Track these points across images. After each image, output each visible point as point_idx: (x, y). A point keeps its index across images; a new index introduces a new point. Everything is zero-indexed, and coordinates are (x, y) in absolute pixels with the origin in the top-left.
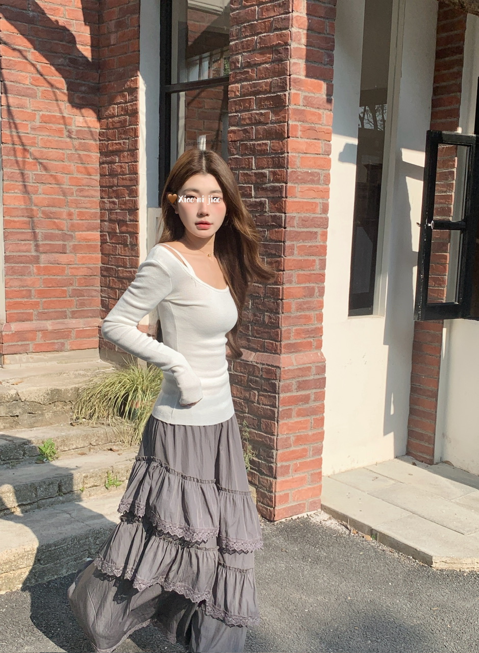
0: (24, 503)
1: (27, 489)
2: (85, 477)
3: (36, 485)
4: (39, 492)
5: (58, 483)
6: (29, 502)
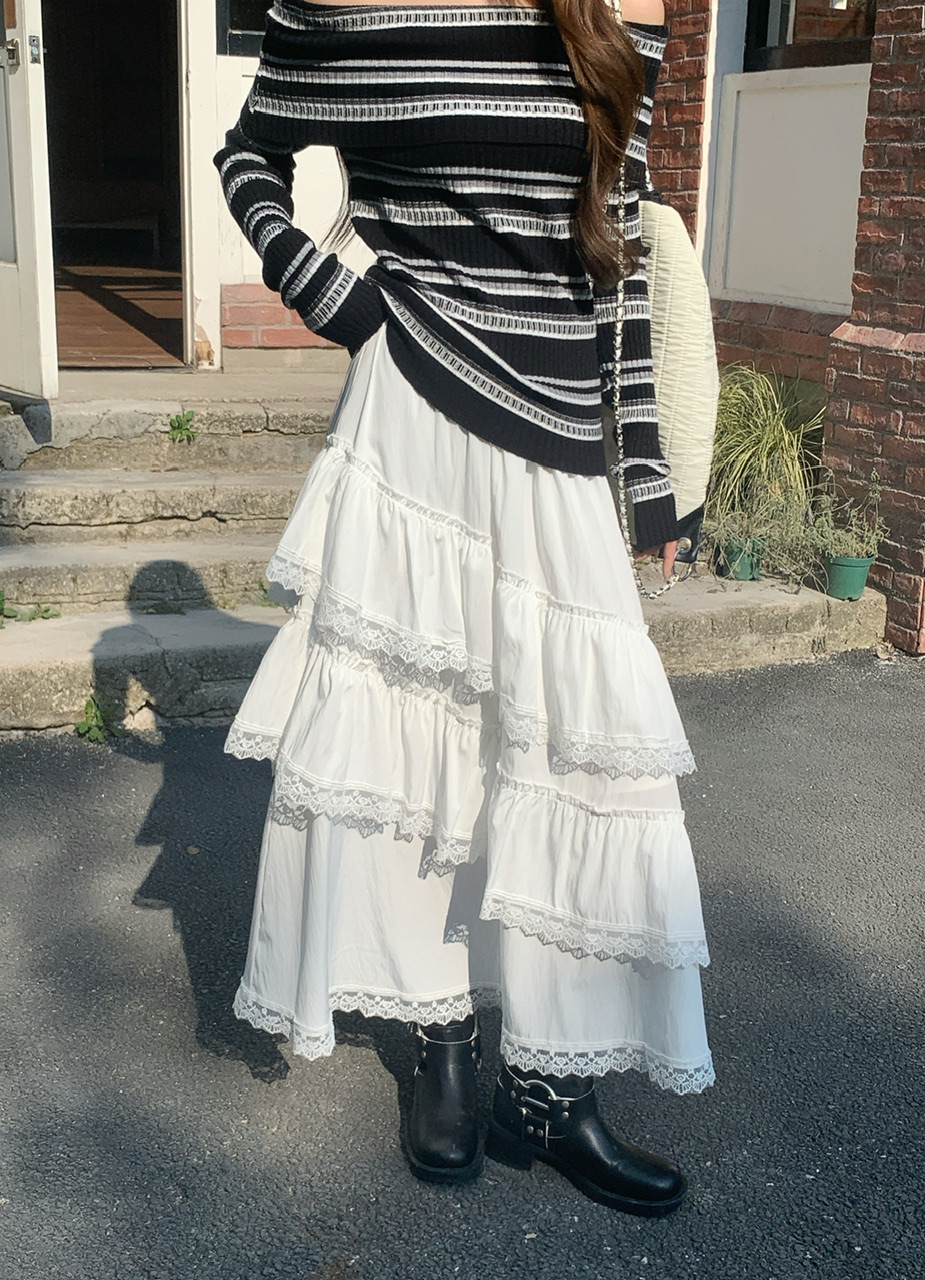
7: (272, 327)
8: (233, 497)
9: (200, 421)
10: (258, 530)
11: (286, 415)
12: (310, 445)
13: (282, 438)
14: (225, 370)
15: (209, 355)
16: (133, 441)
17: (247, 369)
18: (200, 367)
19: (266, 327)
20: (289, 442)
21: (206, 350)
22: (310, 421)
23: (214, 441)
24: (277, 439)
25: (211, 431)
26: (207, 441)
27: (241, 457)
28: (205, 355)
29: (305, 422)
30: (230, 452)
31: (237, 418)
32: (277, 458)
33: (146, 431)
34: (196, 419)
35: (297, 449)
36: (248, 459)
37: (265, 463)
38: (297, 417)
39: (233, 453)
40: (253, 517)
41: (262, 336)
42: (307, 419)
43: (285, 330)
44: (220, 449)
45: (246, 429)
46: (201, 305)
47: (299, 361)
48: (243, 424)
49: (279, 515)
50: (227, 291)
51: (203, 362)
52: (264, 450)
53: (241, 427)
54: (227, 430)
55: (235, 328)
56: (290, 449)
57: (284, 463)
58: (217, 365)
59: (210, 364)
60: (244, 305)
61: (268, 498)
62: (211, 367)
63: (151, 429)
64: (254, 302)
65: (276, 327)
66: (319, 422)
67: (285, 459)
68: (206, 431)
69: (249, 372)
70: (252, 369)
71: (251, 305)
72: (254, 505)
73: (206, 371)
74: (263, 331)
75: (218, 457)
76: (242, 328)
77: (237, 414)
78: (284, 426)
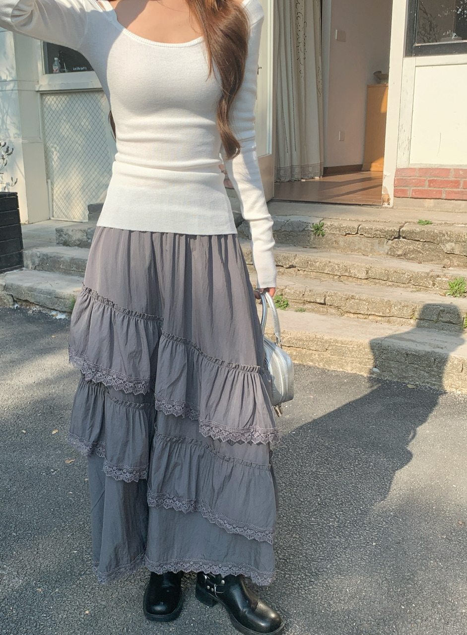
0: (377, 314)
1: (383, 303)
2: (441, 311)
3: (392, 303)
4: (393, 310)
5: (413, 307)
6: (381, 314)
7: (418, 188)
8: (303, 261)
9: (327, 227)
10: (312, 276)
11: (367, 228)
12: (379, 243)
13: (366, 239)
14: (394, 208)
15: (388, 200)
16: (299, 233)
17: (405, 208)
18: (383, 206)
19: (415, 188)
20: (368, 241)
21: (387, 198)
22: (379, 232)
23: (333, 237)
24: (363, 239)
25: (331, 232)
26: (330, 237)
27: (345, 246)
28: (387, 200)
29: (376, 232)
30: (340, 243)
31: (344, 227)
32: (363, 248)
33: (304, 230)
34: (325, 226)
35: (373, 245)
36: (349, 247)
37: (357, 250)
38: (372, 229)
39: (342, 244)
40: (310, 270)
41: (412, 193)
42: (377, 230)
43: (424, 190)
44: (336, 241)
45: (347, 232)
46: (386, 177)
47: (432, 205)
48: (346, 230)
49: (322, 271)
50: (399, 171)
51: (385, 203)
52: (356, 243)
53: (345, 232)
54: (338, 232)
55: (399, 188)
56: (369, 245)
57: (366, 251)
58: (391, 206)
59: (388, 204)
60: (404, 178)
61: (318, 263)
62: (388, 206)
63: (306, 229)
64: (410, 177)
65: (419, 188)
66: (383, 232)
67: (367, 249)
68: (329, 232)
69: (406, 209)
70: (407, 208)
71: (408, 178)
72: (312, 265)
73: (386, 207)
74: (413, 190)
75: (335, 245)
76: (403, 188)
77: (344, 226)
78: (366, 233)
